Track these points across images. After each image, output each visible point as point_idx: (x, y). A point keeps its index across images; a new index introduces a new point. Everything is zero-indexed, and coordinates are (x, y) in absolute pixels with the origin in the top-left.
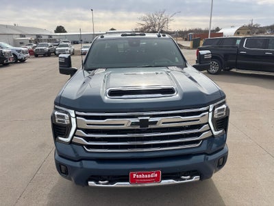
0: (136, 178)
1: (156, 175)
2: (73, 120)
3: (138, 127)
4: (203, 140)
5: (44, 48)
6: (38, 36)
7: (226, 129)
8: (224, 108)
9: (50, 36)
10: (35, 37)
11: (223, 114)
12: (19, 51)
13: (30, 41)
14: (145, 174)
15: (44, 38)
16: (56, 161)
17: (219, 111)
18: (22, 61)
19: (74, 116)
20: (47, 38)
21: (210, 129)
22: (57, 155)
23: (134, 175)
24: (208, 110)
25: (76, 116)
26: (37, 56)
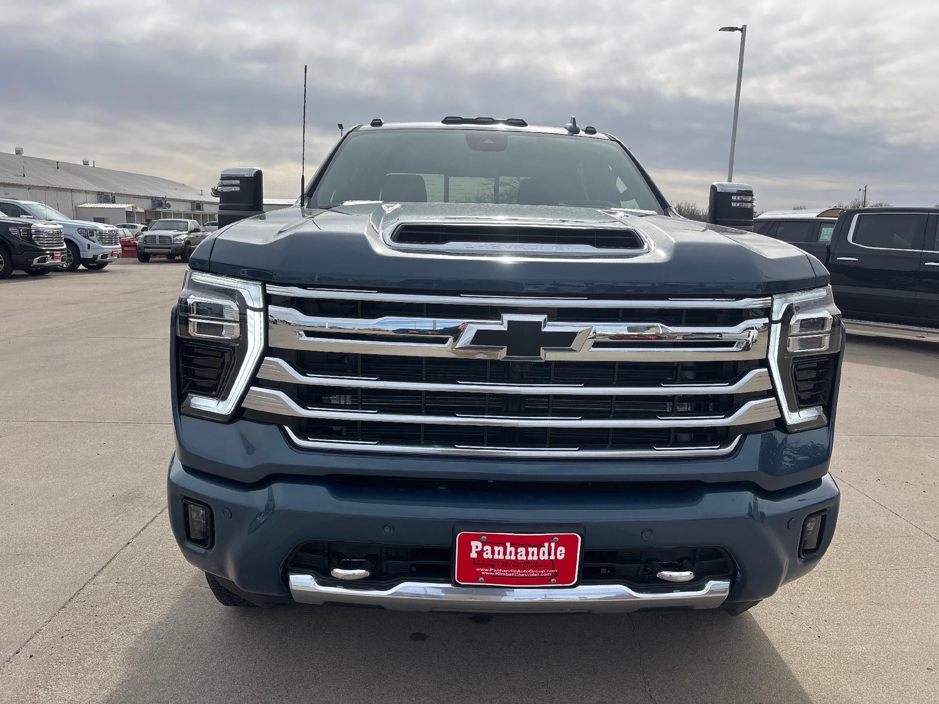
0: (480, 561)
1: (562, 549)
2: (255, 321)
3: (502, 354)
4: (747, 430)
5: (170, 233)
6: (159, 202)
7: (829, 410)
8: (823, 320)
9: (198, 205)
10: (147, 205)
11: (818, 342)
12: (88, 233)
13: (129, 215)
14: (516, 543)
15: (174, 208)
16: (173, 488)
17: (807, 324)
18: (96, 266)
19: (260, 304)
20: (185, 208)
21: (773, 393)
22: (178, 466)
23: (476, 545)
24: (767, 312)
25: (269, 299)
26: (145, 258)
